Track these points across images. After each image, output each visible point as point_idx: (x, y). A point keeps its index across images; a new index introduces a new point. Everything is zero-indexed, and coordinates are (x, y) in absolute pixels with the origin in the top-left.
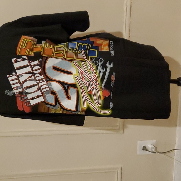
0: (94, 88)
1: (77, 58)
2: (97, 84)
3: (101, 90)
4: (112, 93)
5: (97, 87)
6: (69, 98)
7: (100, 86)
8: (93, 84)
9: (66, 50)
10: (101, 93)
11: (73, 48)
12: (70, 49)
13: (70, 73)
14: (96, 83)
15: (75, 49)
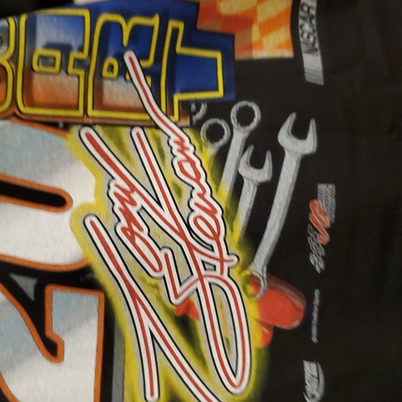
0: (206, 281)
1: (99, 103)
2: (222, 260)
3: (251, 289)
4: (317, 301)
5: (225, 276)
6: (52, 349)
7: (245, 267)
8: (199, 257)
9: (14, 59)
10: (253, 310)
11: (65, 49)
12: (40, 50)
13: (55, 201)
14: (217, 254)
15: (81, 49)
